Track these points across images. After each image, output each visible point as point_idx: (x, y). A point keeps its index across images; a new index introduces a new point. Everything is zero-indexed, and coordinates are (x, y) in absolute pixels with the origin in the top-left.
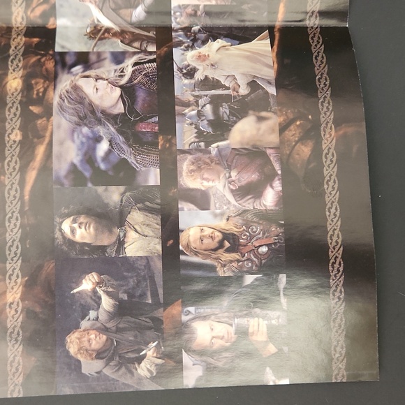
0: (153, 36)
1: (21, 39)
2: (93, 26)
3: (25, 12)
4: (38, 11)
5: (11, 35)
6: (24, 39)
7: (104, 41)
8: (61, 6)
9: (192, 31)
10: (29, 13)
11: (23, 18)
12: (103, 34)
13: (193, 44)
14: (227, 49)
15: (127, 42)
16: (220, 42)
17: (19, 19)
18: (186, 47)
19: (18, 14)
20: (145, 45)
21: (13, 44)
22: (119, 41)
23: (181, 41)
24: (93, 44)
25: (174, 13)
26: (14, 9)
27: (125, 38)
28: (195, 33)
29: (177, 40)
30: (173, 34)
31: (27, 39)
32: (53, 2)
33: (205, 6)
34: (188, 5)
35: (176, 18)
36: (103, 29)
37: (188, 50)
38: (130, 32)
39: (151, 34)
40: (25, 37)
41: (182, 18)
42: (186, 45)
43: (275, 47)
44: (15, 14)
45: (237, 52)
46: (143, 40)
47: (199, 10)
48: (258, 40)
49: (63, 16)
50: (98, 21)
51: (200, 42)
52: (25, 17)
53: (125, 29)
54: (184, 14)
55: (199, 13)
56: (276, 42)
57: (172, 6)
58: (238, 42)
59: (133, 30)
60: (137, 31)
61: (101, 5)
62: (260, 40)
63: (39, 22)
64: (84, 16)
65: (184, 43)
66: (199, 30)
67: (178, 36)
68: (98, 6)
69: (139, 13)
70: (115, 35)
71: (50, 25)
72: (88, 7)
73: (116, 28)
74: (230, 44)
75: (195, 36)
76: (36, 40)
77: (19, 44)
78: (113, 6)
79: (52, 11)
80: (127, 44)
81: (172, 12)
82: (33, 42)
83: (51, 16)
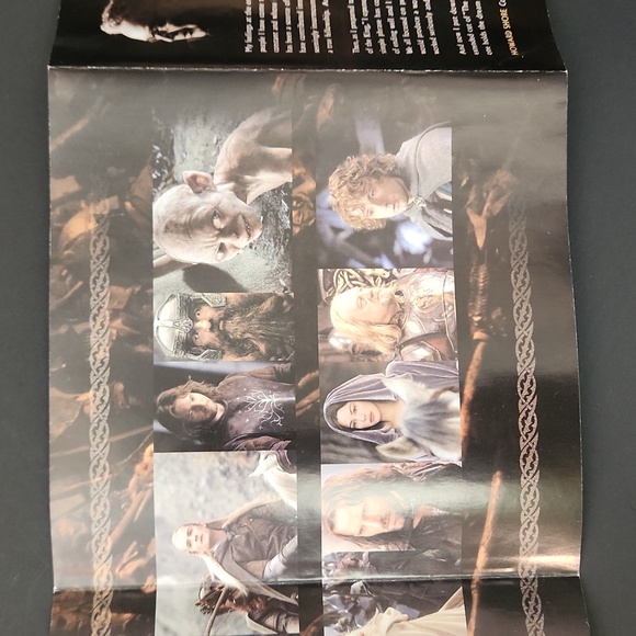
0: (296, 603)
1: (106, 616)
2: (208, 586)
3: (112, 570)
4: (131, 568)
5: (91, 608)
6: (110, 615)
7: (225, 615)
8: (164, 560)
9: (352, 592)
10: (117, 570)
11: (108, 578)
12: (223, 602)
13: (353, 619)
14: (403, 627)
15: (257, 617)
16: (393, 614)
17: (103, 580)
18: (343, 625)
19: (102, 572)
20: (283, 622)
21: (95, 625)
22: (247, 614)
23: (335, 612)
24: (210, 622)
25: (326, 565)
26: (95, 566)
27: (254, 608)
28: (356, 596)
29: (329, 610)
30: (324, 598)
31: (115, 614)
32: (152, 555)
33: (370, 554)
34: (346, 554)
35: (329, 571)
36: (224, 590)
37: (345, 630)
38: (262, 596)
39: (292, 600)
40: (112, 611)
41: (337, 570)
42: (343, 619)
43: (473, 620)
44: (98, 573)
45: (417, 632)
46: (280, 612)
47: (361, 559)
48: (447, 609)
49: (167, 573)
50: (216, 578)
51: (362, 613)
52: (111, 576)
53: (255, 590)
54: (340, 565)
55: (361, 563)
56: (474, 611)
57: (323, 555)
58: (418, 613)
59: (266, 592)
60: (273, 594)
61: (220, 557)
62: (451, 607)
63: (132, 583)
64: (196, 572)
65: (339, 616)
66: (362, 590)
67: (331, 602)
68: (216, 558)
69: (274, 566)
70: (241, 602)
71: (147, 587)
72: (202, 560)
73: (243, 591)
74: (406, 616)
75: (355, 602)
76: (127, 616)
77: (103, 624)
78: (238, 557)
79: (151, 568)
80: (257, 622)
81: (323, 563)
82: (123, 622)
83: (149, 574)
